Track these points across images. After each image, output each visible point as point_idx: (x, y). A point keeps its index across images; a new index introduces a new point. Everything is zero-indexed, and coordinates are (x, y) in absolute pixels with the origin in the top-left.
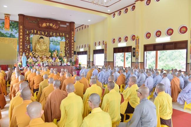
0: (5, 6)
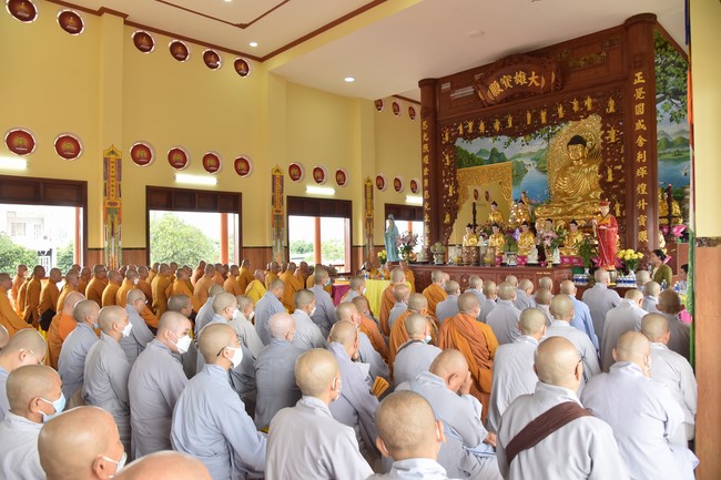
0: (349, 80)
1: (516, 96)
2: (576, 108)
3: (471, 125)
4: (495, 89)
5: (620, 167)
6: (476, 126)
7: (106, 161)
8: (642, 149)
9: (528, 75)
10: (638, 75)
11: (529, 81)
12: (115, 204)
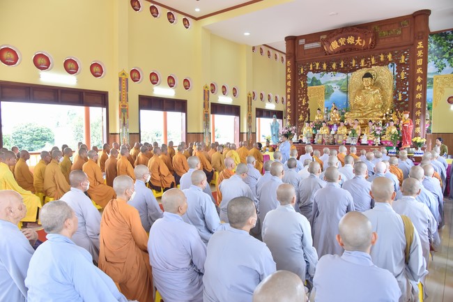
0: (247, 34)
1: (347, 50)
2: (382, 59)
3: (317, 64)
4: (334, 45)
5: (405, 93)
6: (321, 66)
7: (120, 79)
8: (420, 84)
9: (356, 39)
10: (420, 43)
11: (356, 42)
12: (125, 106)
